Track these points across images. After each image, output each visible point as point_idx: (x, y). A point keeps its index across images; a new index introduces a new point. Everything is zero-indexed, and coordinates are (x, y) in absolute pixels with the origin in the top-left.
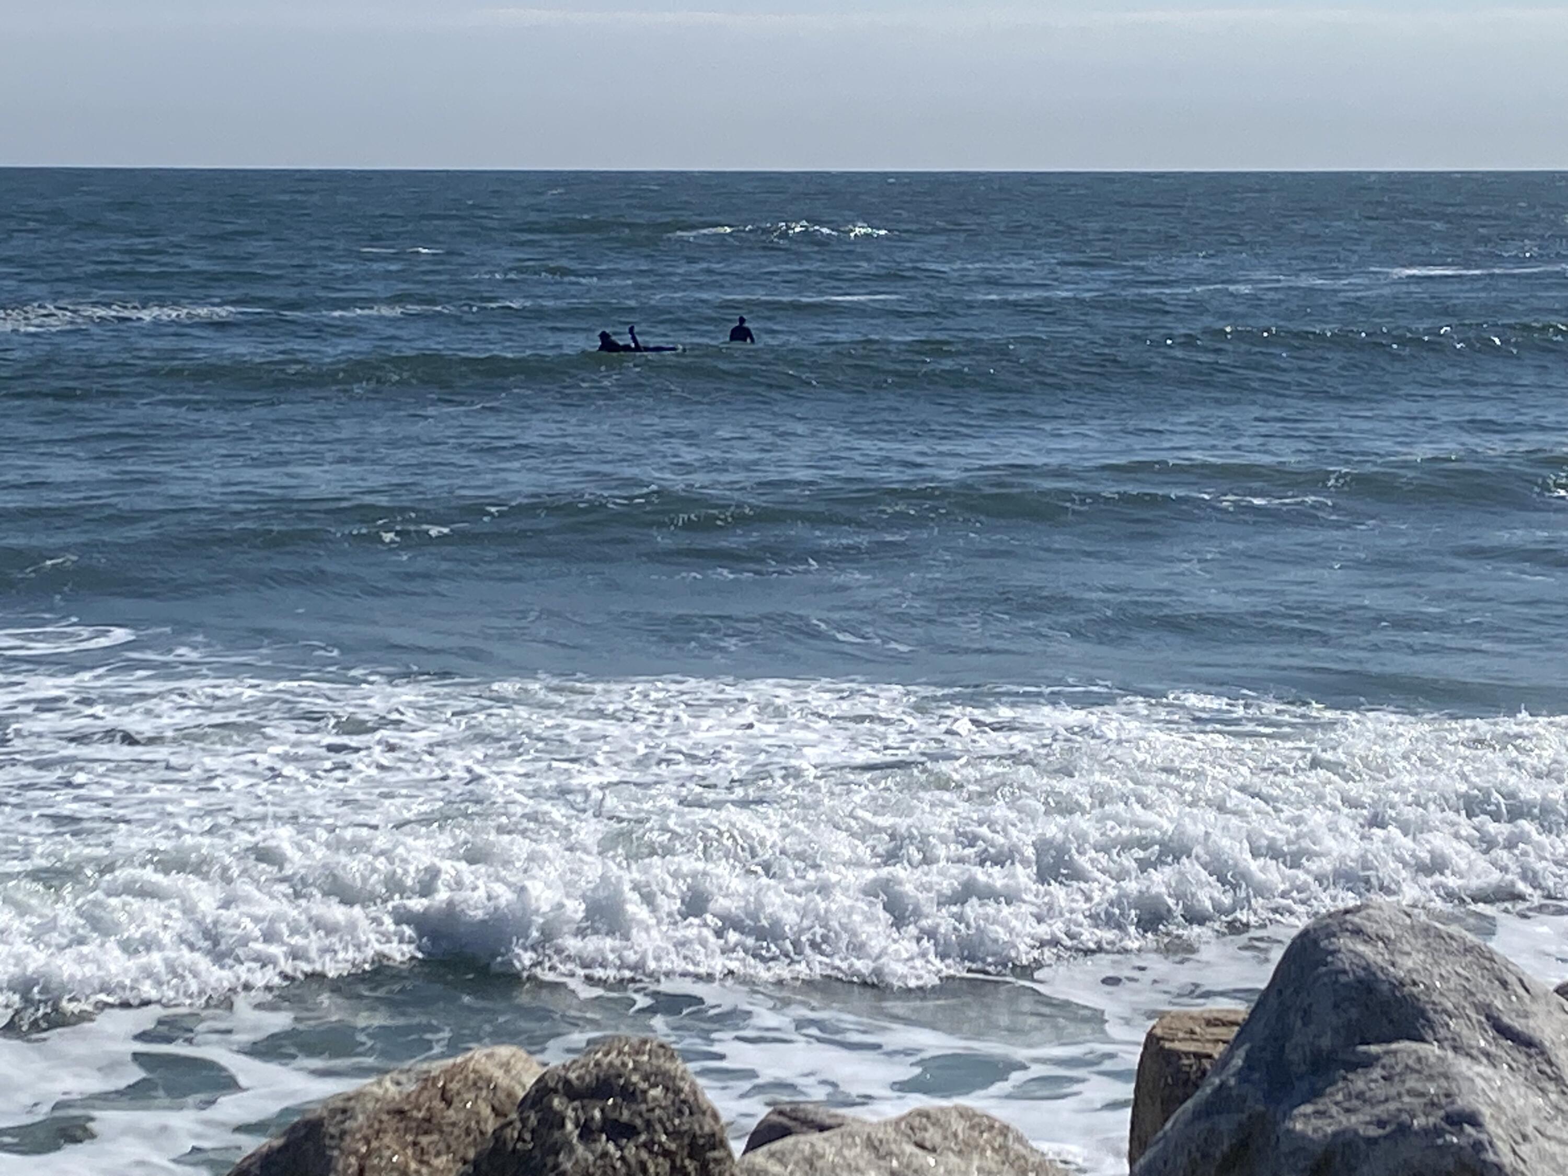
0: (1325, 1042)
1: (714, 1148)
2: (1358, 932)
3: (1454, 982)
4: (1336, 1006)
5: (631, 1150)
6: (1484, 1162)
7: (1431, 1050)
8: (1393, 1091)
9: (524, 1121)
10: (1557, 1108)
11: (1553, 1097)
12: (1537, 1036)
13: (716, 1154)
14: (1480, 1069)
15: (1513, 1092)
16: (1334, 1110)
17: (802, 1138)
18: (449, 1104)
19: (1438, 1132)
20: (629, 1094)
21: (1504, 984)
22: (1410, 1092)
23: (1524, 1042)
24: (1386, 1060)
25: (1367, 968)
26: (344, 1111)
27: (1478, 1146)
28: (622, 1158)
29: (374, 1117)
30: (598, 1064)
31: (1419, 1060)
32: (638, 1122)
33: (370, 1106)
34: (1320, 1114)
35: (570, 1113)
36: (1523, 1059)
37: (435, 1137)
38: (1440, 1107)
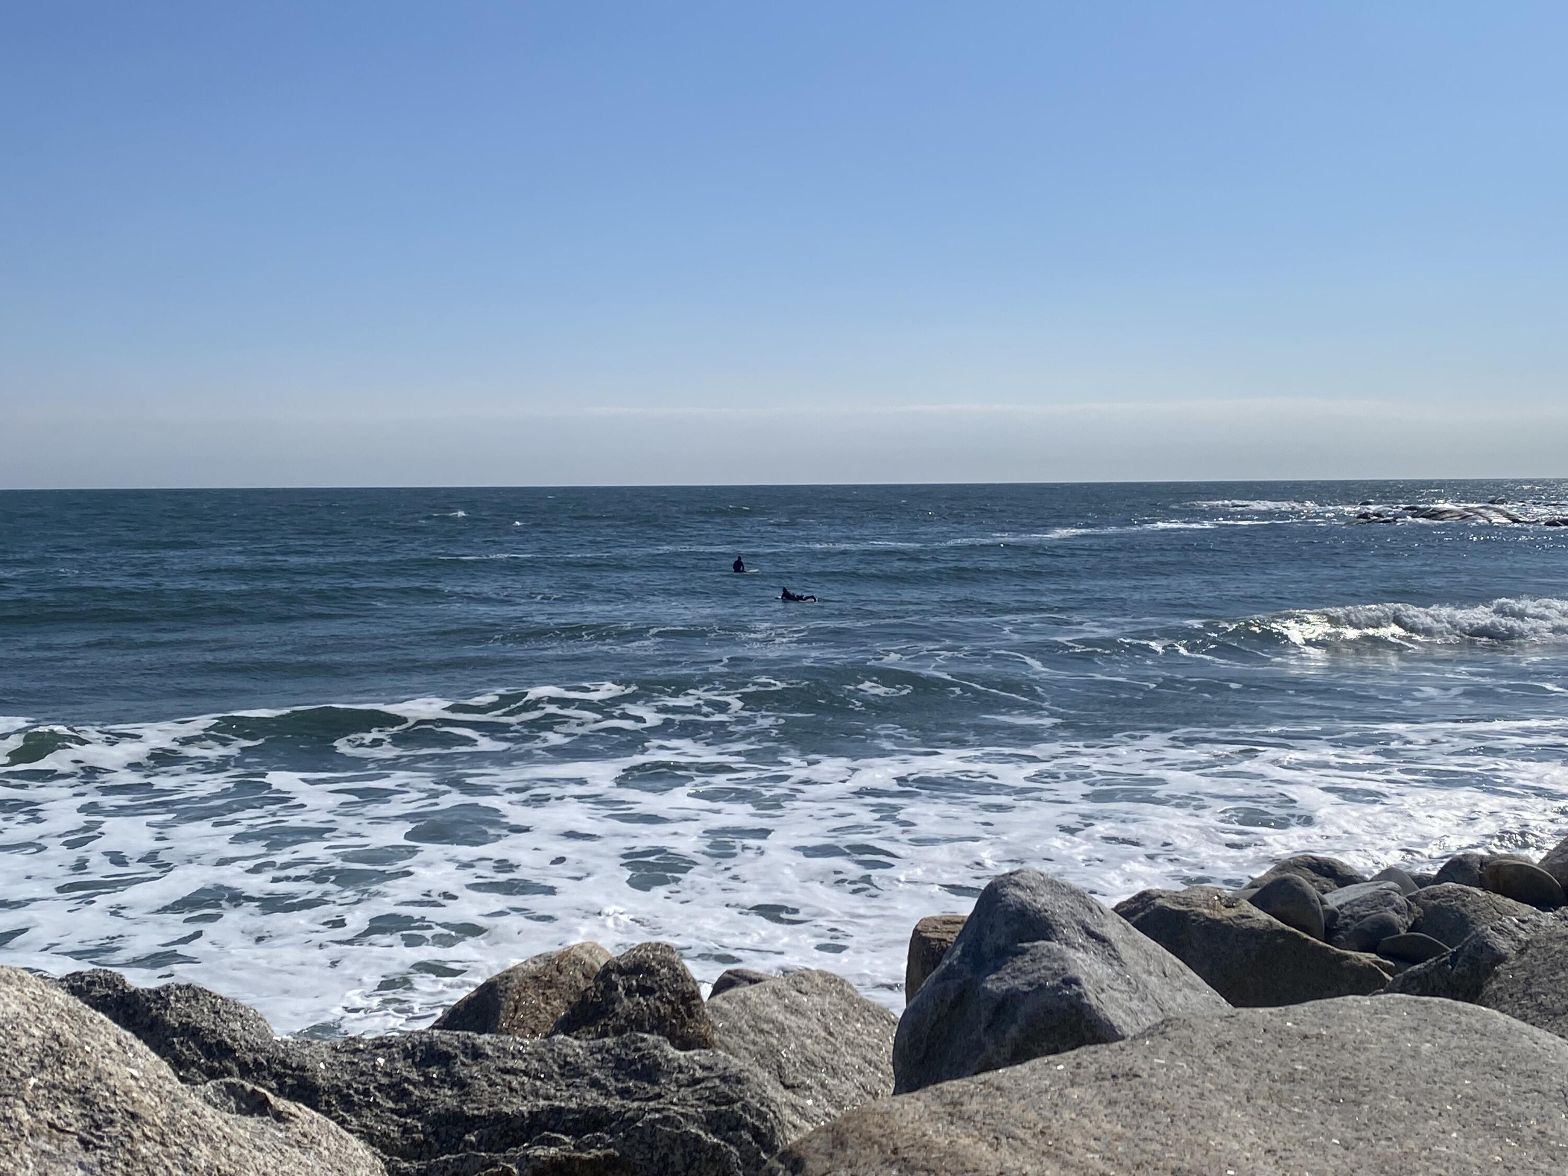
0: (1002, 942)
1: (694, 999)
2: (1017, 885)
3: (1065, 909)
4: (1006, 923)
5: (652, 1001)
6: (1083, 1004)
7: (1055, 945)
8: (1036, 967)
9: (597, 987)
10: (1118, 974)
11: (1116, 968)
12: (1108, 936)
13: (696, 1002)
14: (1080, 955)
15: (1096, 966)
16: (1007, 977)
17: (740, 989)
18: (561, 973)
19: (1059, 988)
20: (651, 972)
21: (1091, 910)
22: (1044, 967)
23: (1101, 940)
24: (1032, 951)
25: (1022, 903)
26: (507, 978)
27: (1079, 996)
28: (647, 1005)
29: (523, 981)
30: (634, 956)
31: (1049, 950)
32: (655, 986)
33: (520, 975)
34: (1000, 979)
35: (621, 982)
36: (1100, 948)
37: (554, 990)
38: (1059, 975)
